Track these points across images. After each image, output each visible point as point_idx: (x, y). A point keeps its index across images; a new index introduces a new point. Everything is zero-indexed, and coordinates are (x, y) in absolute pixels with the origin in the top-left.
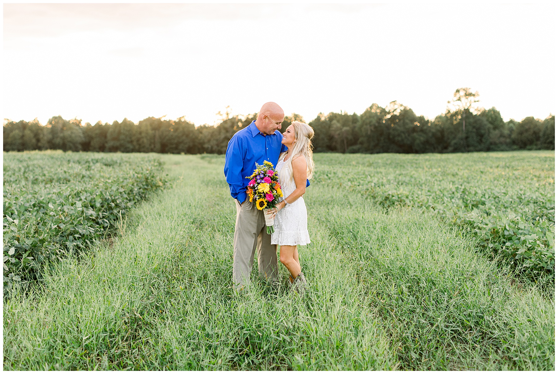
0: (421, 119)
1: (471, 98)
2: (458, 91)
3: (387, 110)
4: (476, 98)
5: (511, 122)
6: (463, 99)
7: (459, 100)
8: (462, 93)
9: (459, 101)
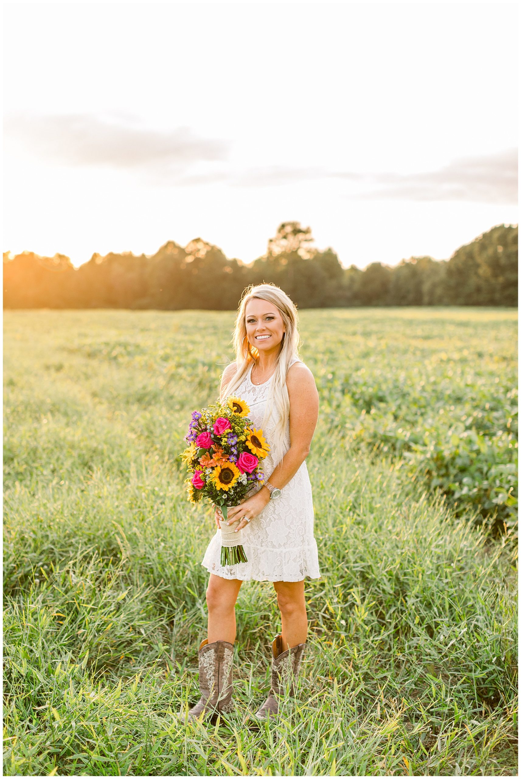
0: (234, 263)
1: (301, 236)
2: (283, 226)
3: (188, 250)
4: (308, 236)
5: (353, 269)
6: (291, 238)
7: (285, 237)
8: (289, 229)
9: (284, 240)
